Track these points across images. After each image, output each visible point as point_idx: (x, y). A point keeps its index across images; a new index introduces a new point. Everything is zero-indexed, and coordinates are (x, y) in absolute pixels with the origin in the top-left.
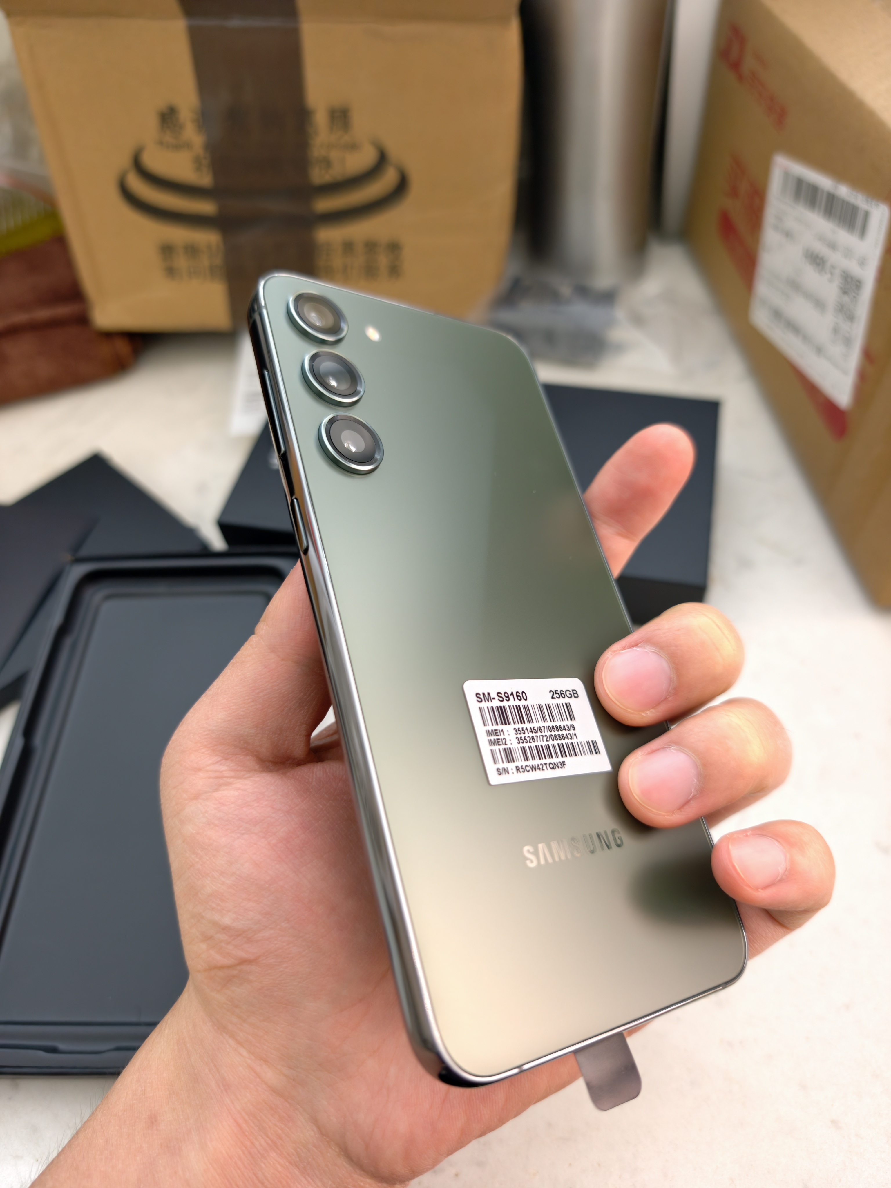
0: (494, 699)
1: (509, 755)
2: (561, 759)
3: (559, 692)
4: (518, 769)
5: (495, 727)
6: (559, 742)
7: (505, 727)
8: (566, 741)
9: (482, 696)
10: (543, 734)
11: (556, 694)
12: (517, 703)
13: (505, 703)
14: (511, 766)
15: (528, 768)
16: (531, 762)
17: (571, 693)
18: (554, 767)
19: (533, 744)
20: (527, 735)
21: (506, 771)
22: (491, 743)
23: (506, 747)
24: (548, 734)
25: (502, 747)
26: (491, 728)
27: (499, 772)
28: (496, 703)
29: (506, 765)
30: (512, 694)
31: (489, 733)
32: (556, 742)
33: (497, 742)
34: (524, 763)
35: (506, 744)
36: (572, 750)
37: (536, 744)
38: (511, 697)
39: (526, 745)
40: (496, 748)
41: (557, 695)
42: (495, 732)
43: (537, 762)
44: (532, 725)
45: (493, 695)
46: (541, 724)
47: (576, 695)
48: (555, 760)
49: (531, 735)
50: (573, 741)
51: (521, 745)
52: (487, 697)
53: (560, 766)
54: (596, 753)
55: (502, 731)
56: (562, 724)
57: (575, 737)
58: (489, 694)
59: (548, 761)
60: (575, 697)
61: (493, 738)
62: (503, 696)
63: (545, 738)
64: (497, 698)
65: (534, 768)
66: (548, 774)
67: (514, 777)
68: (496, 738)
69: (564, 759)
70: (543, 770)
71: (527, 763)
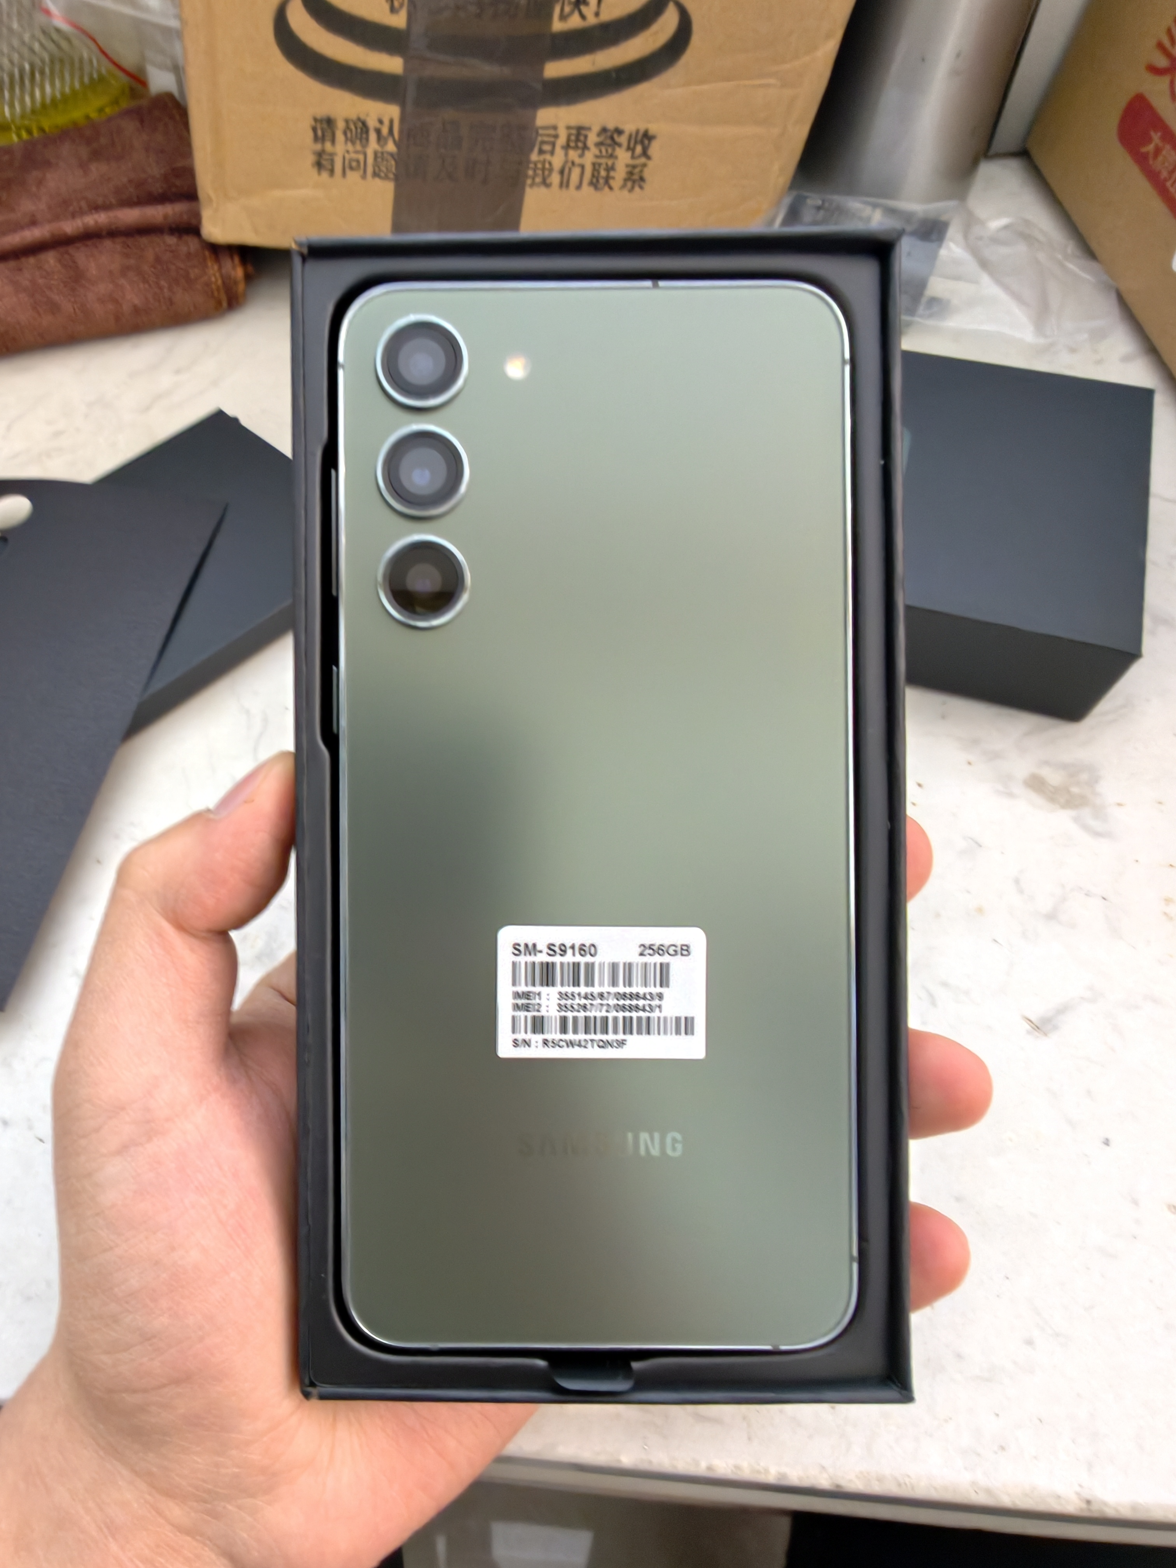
0: (541, 952)
1: (538, 1025)
2: (620, 1036)
3: (655, 948)
4: (545, 1042)
5: (530, 989)
6: (627, 1014)
7: (545, 990)
8: (641, 1014)
9: (522, 948)
10: (605, 1002)
11: (647, 949)
12: (578, 958)
13: (557, 959)
14: (538, 1038)
15: (561, 1043)
16: (570, 1036)
17: (679, 949)
18: (604, 1044)
19: (582, 1014)
20: (577, 1001)
21: (527, 1043)
22: (517, 1007)
23: (536, 1014)
24: (612, 1002)
25: (530, 1015)
26: (522, 988)
27: (516, 1043)
28: (543, 958)
29: (530, 1036)
30: (573, 947)
31: (517, 995)
32: (621, 1015)
33: (526, 1008)
34: (558, 1036)
35: (538, 1011)
36: (646, 1027)
37: (588, 1014)
38: (569, 952)
39: (570, 1015)
40: (522, 1014)
41: (651, 952)
42: (527, 995)
43: (581, 1036)
44: (589, 990)
45: (542, 946)
46: (606, 988)
47: (685, 953)
48: (611, 1037)
49: (583, 1001)
50: (651, 1015)
51: (563, 1014)
52: (532, 949)
53: (615, 1044)
54: (686, 1033)
55: (539, 994)
56: (642, 990)
57: (657, 1009)
58: (534, 945)
59: (599, 1036)
60: (682, 955)
61: (520, 1002)
62: (557, 949)
63: (605, 1008)
64: (546, 950)
65: (570, 1044)
66: (593, 1053)
67: (537, 1051)
68: (526, 1001)
69: (628, 1037)
70: (585, 1047)
71: (563, 1037)
